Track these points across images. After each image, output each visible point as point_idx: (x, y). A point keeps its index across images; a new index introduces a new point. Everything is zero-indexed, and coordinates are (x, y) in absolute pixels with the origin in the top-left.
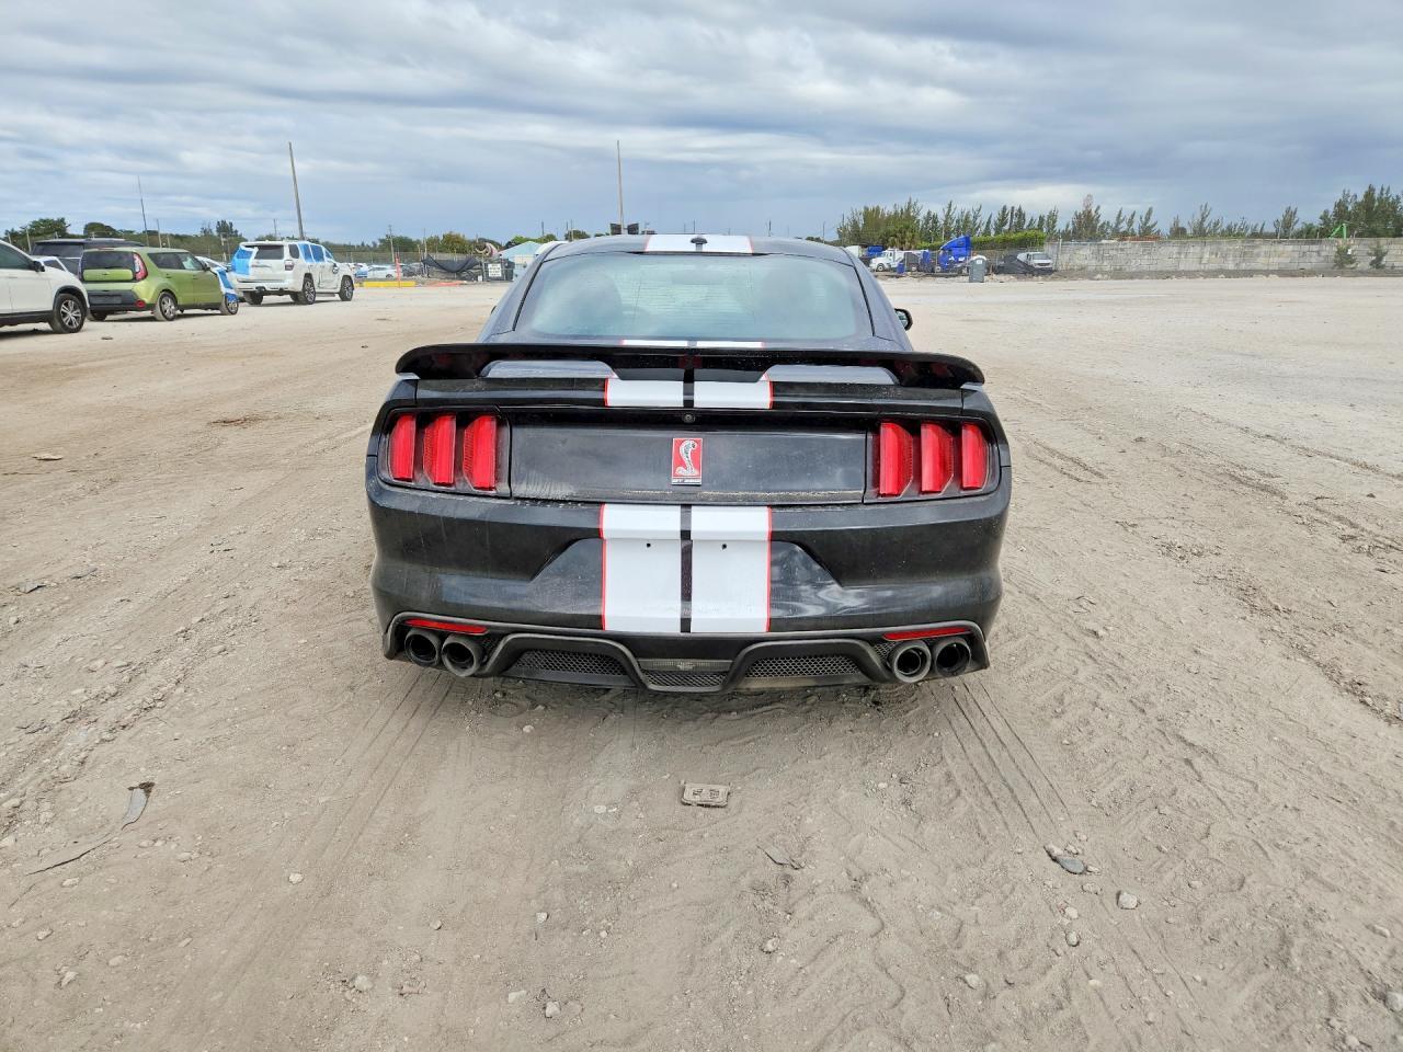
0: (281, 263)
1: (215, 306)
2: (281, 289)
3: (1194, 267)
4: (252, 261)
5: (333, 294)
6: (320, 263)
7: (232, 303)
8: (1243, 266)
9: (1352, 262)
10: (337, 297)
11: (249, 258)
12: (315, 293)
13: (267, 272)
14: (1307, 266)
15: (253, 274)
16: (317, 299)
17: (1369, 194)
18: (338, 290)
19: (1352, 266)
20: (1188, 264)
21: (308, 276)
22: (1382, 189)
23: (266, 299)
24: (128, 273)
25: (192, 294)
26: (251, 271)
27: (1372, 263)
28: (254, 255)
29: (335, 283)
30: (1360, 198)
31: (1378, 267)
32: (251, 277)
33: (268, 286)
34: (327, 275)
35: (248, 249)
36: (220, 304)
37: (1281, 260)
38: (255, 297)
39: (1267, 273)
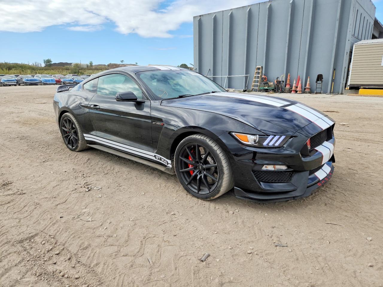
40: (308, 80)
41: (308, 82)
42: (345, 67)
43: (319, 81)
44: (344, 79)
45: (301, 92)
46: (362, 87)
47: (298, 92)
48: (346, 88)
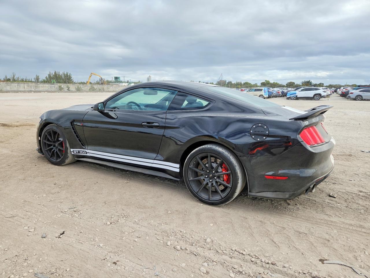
3: (23, 90)
8: (37, 90)
9: (63, 89)
14: (53, 90)
17: (55, 73)
19: (63, 90)
20: (21, 89)
22: (58, 72)
27: (67, 90)
30: (54, 74)
31: (69, 90)
37: (45, 88)
39: (44, 92)
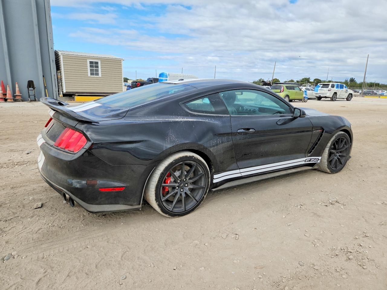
0: (327, 89)
1: (301, 100)
2: (325, 96)
4: (320, 88)
5: (344, 99)
6: (342, 89)
7: (306, 99)
10: (345, 99)
11: (319, 87)
12: (336, 98)
13: (323, 91)
15: (319, 92)
16: (337, 100)
18: (346, 98)
21: (336, 93)
23: (323, 99)
24: (279, 91)
25: (294, 96)
26: (319, 91)
28: (321, 87)
29: (346, 95)
32: (318, 93)
33: (322, 96)
34: (343, 93)
35: (320, 85)
36: (302, 99)
38: (319, 98)
40: (17, 86)
41: (17, 89)
42: (54, 75)
43: (30, 87)
44: (56, 86)
45: (13, 101)
46: (77, 94)
47: (8, 101)
48: (60, 96)
